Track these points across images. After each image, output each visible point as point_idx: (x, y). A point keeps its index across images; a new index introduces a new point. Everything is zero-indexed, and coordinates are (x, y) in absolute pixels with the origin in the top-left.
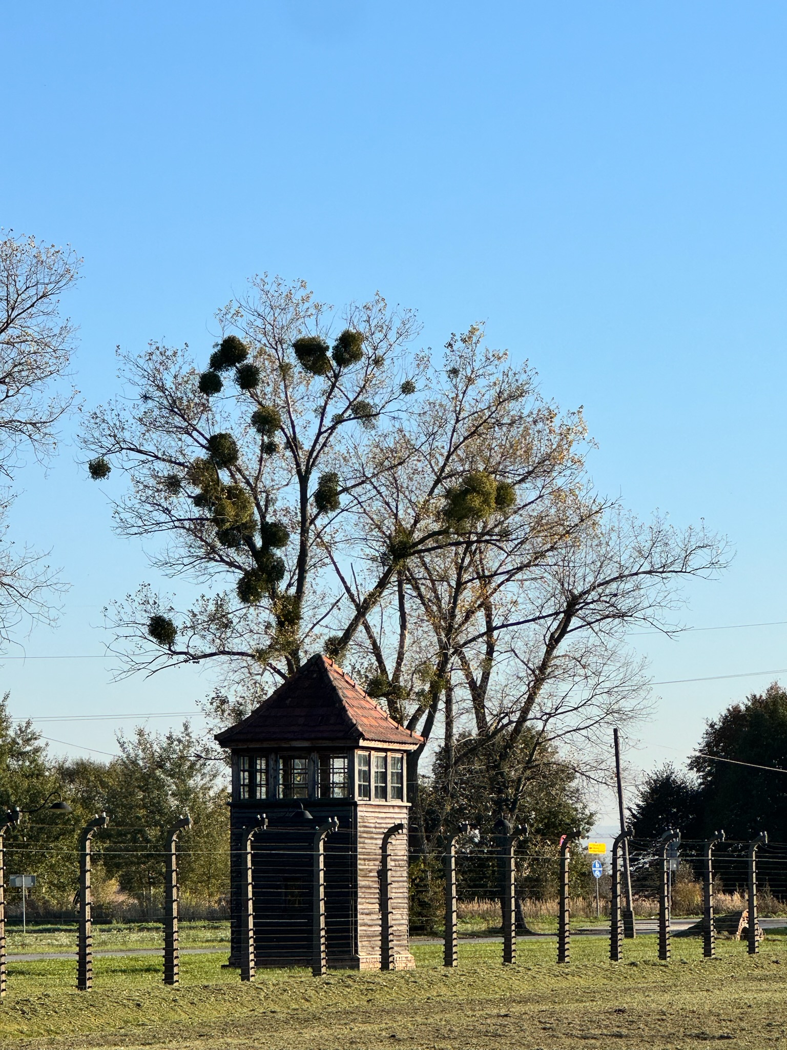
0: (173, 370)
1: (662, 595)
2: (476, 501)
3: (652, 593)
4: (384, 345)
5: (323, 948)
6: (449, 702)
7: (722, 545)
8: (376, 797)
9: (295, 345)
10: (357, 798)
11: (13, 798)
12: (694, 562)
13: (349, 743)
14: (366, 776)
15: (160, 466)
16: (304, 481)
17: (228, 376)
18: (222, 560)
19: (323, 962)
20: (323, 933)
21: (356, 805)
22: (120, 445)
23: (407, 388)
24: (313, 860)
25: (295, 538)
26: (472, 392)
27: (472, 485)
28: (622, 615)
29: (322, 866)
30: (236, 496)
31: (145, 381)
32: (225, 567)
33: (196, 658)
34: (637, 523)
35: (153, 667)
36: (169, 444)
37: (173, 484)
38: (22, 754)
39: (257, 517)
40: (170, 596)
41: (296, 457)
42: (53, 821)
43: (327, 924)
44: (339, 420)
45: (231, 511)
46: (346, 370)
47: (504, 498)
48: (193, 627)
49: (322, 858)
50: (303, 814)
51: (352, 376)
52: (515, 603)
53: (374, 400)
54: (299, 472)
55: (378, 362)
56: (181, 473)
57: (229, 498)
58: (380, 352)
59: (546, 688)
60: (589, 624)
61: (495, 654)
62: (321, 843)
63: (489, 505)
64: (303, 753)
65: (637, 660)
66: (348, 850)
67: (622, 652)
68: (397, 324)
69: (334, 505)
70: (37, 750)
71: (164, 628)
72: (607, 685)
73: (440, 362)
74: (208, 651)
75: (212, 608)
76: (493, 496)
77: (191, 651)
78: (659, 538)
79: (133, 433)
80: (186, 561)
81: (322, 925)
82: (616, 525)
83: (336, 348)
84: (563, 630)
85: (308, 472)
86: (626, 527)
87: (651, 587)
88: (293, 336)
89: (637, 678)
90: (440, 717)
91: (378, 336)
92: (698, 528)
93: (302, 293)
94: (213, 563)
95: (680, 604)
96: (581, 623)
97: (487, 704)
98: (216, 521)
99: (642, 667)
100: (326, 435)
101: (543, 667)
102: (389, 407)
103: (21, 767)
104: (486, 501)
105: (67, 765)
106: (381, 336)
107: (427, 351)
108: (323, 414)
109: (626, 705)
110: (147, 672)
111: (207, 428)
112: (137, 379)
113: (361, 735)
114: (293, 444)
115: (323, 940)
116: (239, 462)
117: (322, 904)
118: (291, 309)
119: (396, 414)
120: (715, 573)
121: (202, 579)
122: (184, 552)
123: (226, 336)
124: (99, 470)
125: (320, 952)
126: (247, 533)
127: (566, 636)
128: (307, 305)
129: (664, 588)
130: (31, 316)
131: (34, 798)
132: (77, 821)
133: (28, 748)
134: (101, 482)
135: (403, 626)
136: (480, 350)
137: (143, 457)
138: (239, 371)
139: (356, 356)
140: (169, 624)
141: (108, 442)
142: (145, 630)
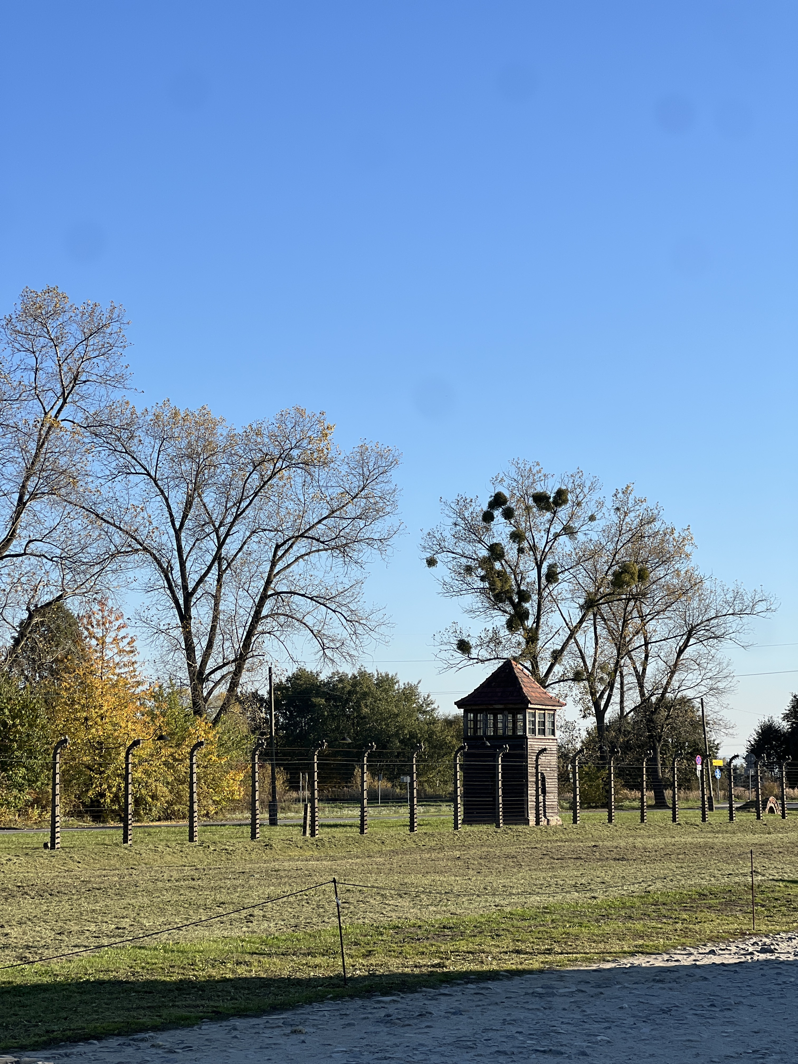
0: (471, 510)
1: (740, 626)
2: (627, 578)
3: (734, 626)
4: (582, 495)
5: (501, 813)
6: (622, 683)
7: (772, 599)
8: (539, 734)
9: (533, 496)
10: (528, 735)
11: (419, 735)
12: (758, 608)
13: (523, 706)
14: (534, 723)
15: (463, 560)
16: (539, 567)
17: (497, 513)
18: (500, 610)
19: (501, 821)
20: (501, 806)
21: (527, 739)
22: (442, 549)
23: (592, 518)
24: (496, 767)
25: (535, 597)
26: (627, 519)
27: (625, 569)
28: (716, 637)
29: (500, 770)
30: (502, 576)
31: (455, 516)
32: (501, 613)
33: (483, 661)
34: (725, 588)
35: (459, 666)
36: (469, 549)
37: (469, 570)
38: (424, 712)
39: (515, 587)
40: (468, 628)
41: (535, 554)
42: (441, 747)
43: (503, 801)
44: (557, 536)
45: (499, 584)
46: (560, 509)
47: (642, 576)
48: (481, 645)
49: (500, 766)
50: (485, 743)
51: (563, 512)
52: (655, 631)
53: (576, 524)
54: (537, 563)
55: (579, 504)
56: (473, 564)
57: (498, 577)
58: (580, 499)
59: (676, 677)
60: (701, 641)
61: (649, 658)
62: (500, 759)
63: (634, 580)
64: (501, 711)
65: (726, 661)
66: (522, 762)
67: (718, 656)
68: (588, 484)
69: (556, 580)
70: (433, 710)
71: (464, 645)
72: (710, 674)
73: (609, 504)
74: (489, 658)
75: (490, 634)
76: (637, 574)
77: (480, 657)
78: (737, 595)
79: (450, 543)
80: (481, 610)
81: (500, 801)
82: (714, 589)
83: (554, 497)
84: (686, 645)
85: (542, 562)
86: (719, 590)
87: (733, 623)
88: (531, 491)
89: (725, 671)
90: (617, 692)
91: (578, 490)
92: (759, 591)
93: (537, 468)
94: (496, 611)
95: (750, 631)
96: (695, 641)
97: (645, 685)
98: (492, 590)
99: (728, 666)
100: (551, 543)
101: (676, 665)
102: (583, 528)
103: (425, 719)
104: (632, 578)
105: (450, 717)
106: (580, 490)
107: (602, 499)
108: (548, 532)
109: (721, 685)
110: (457, 669)
111: (489, 541)
112: (451, 514)
113: (529, 702)
114: (533, 548)
115: (501, 810)
116: (506, 558)
117: (500, 790)
118: (531, 477)
119: (587, 532)
120: (769, 614)
121: (488, 619)
122: (480, 605)
123: (496, 492)
124: (431, 562)
125: (499, 816)
126: (508, 595)
127: (688, 648)
128: (540, 475)
129: (741, 623)
130: (377, 484)
131: (430, 736)
132: (454, 747)
133: (428, 709)
134: (433, 569)
135: (596, 644)
136: (631, 497)
137: (454, 555)
138: (504, 510)
139: (565, 502)
140: (468, 643)
141: (436, 548)
142: (455, 647)
